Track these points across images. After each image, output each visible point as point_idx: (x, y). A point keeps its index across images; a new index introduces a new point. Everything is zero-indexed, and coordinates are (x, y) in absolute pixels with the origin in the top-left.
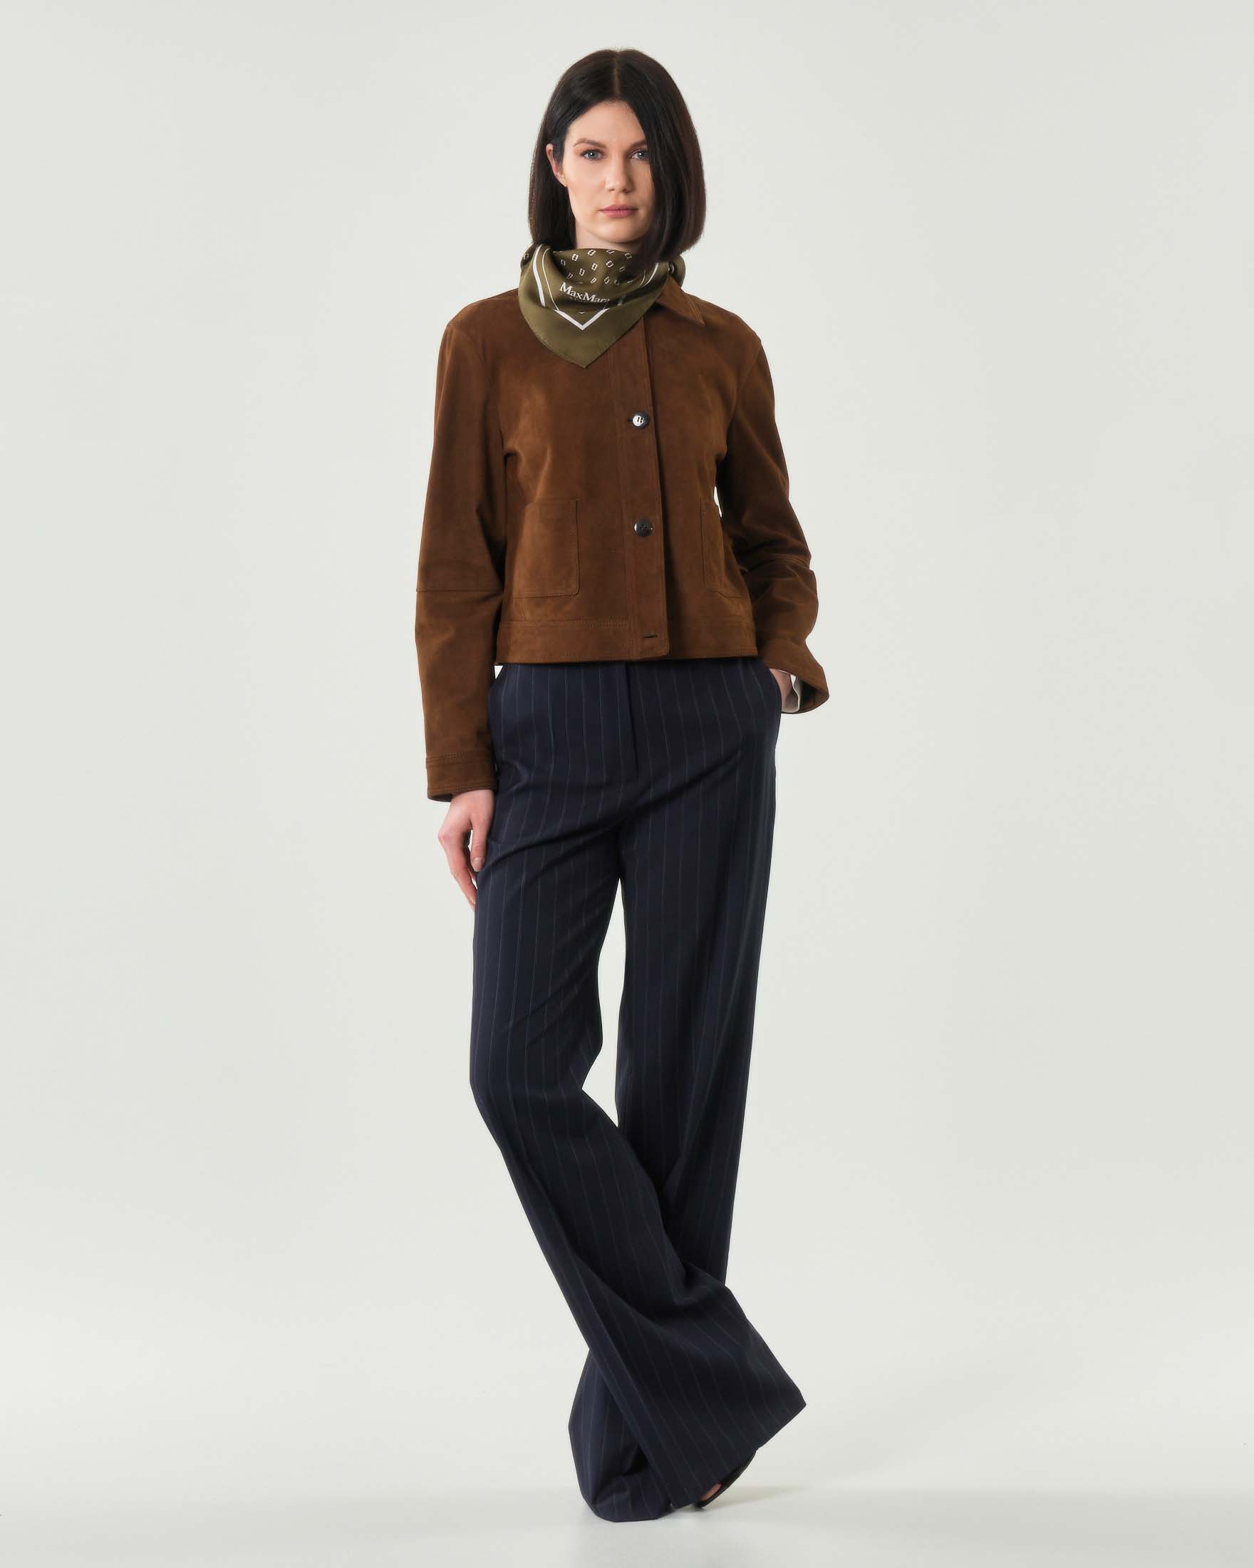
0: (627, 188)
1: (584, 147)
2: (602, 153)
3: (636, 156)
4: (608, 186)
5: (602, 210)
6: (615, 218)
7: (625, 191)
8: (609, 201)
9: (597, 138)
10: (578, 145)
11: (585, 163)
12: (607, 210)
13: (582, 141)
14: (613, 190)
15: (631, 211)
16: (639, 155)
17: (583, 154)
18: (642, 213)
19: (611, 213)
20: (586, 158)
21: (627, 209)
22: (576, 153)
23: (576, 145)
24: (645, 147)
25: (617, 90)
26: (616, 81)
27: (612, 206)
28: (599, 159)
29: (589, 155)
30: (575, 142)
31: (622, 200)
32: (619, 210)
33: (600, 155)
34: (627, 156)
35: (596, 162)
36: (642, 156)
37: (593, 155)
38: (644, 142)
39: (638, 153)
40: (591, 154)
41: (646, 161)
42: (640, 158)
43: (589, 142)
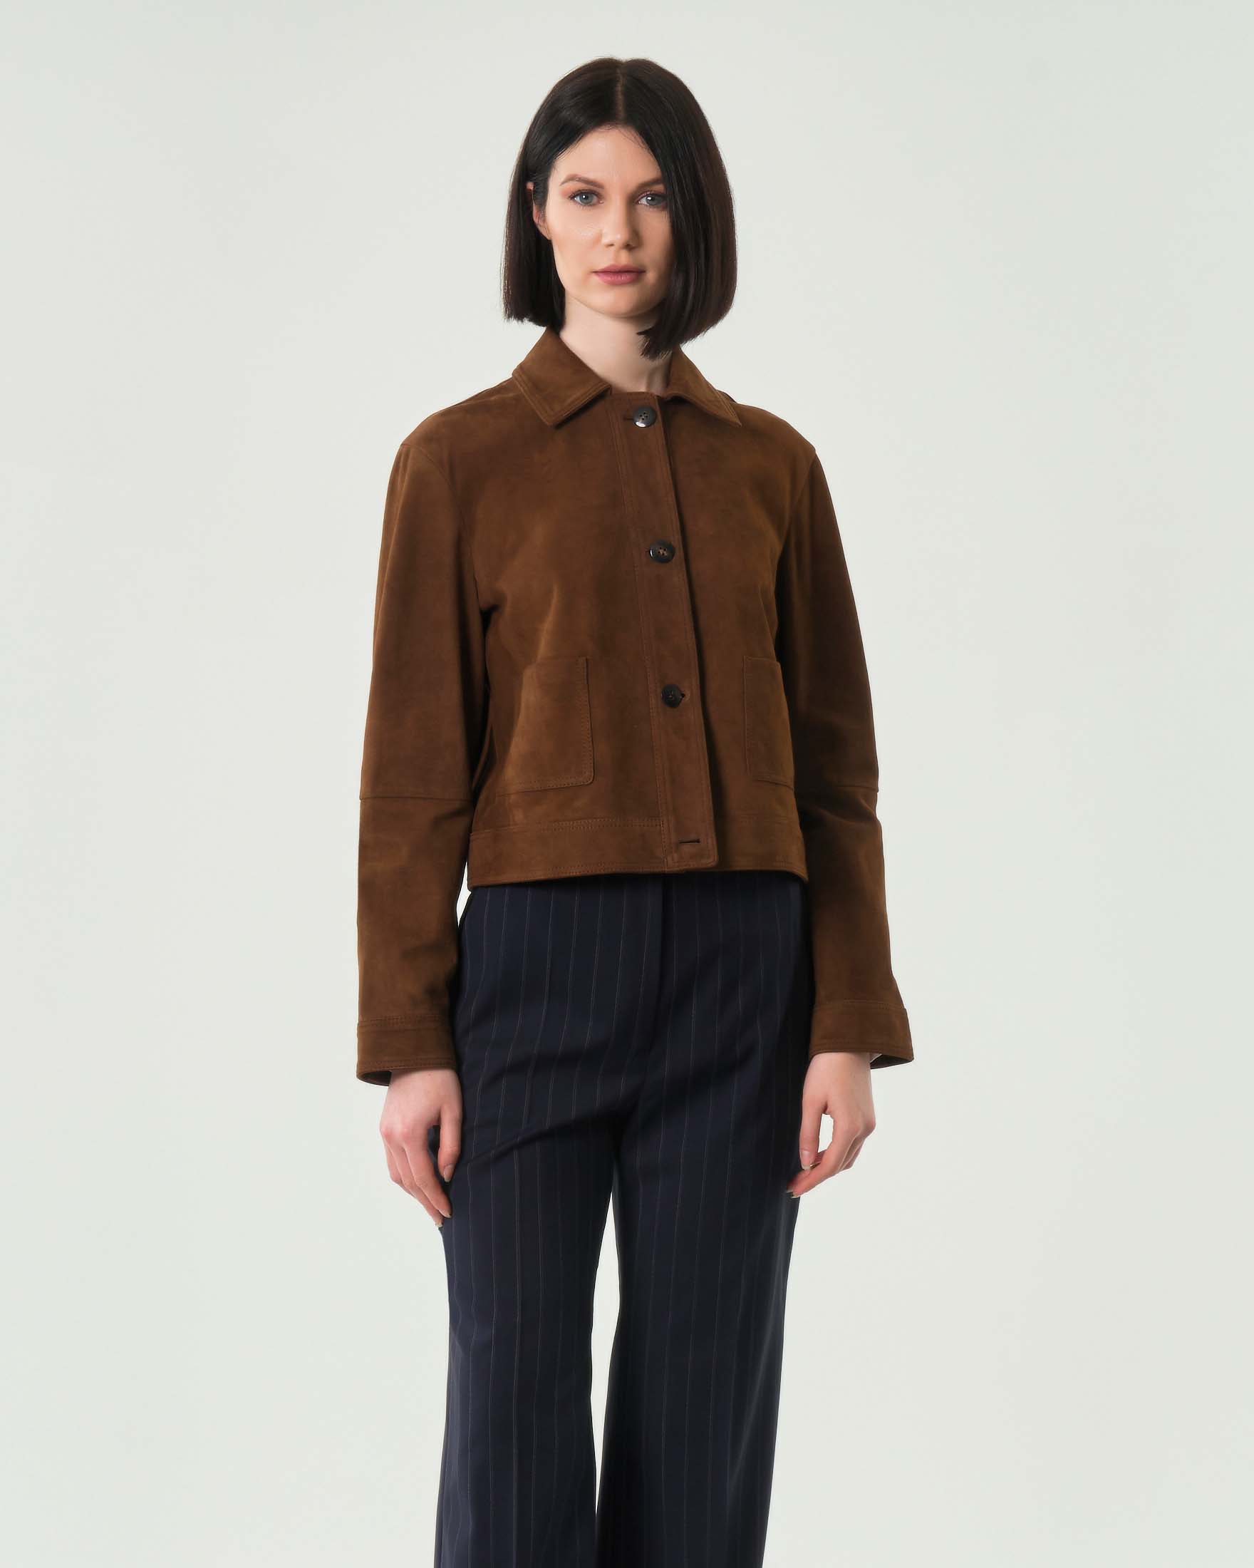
0: (631, 243)
1: (575, 186)
2: (599, 196)
3: (644, 201)
4: (606, 240)
5: (596, 272)
6: (613, 284)
7: (629, 247)
8: (606, 260)
9: (591, 176)
10: (566, 184)
11: (575, 209)
12: (605, 272)
13: (571, 178)
14: (612, 245)
15: (635, 273)
16: (647, 200)
17: (572, 197)
18: (651, 277)
19: (609, 277)
20: (575, 201)
21: (630, 272)
22: (564, 194)
23: (563, 183)
24: (659, 188)
25: (620, 111)
26: (620, 99)
27: (610, 267)
28: (594, 205)
29: (581, 199)
30: (562, 180)
31: (624, 259)
32: (620, 272)
33: (595, 199)
34: (632, 201)
35: (590, 208)
36: (656, 199)
37: (587, 198)
38: (655, 182)
39: (648, 196)
40: (584, 197)
41: (658, 207)
42: (651, 202)
43: (581, 180)
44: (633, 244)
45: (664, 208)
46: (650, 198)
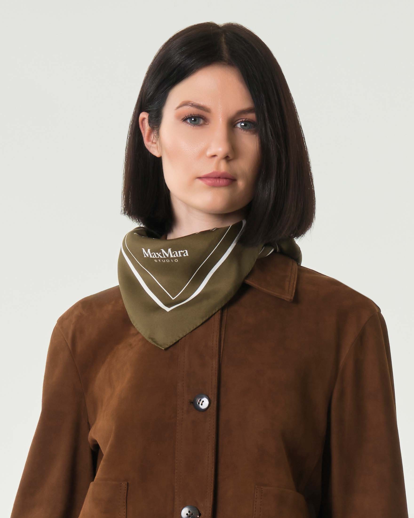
0: (230, 155)
1: (188, 110)
3: (240, 126)
4: (209, 153)
5: (200, 178)
6: (213, 186)
7: (227, 158)
8: (209, 168)
9: (202, 103)
10: (181, 109)
11: (187, 128)
12: (207, 177)
13: (185, 104)
14: (214, 156)
15: (230, 180)
17: (185, 120)
18: (241, 184)
19: (209, 181)
20: (188, 123)
21: (226, 178)
22: (178, 117)
23: (178, 108)
24: (252, 116)
25: (226, 54)
27: (213, 173)
28: (201, 125)
30: (178, 105)
31: (223, 167)
32: (219, 178)
33: (202, 121)
34: (231, 124)
35: (198, 127)
36: (248, 125)
37: (195, 120)
38: (249, 111)
39: (242, 122)
40: (193, 119)
41: (250, 131)
42: (245, 127)
43: (193, 105)
44: (231, 157)
45: (255, 132)
46: (243, 124)
